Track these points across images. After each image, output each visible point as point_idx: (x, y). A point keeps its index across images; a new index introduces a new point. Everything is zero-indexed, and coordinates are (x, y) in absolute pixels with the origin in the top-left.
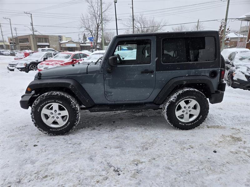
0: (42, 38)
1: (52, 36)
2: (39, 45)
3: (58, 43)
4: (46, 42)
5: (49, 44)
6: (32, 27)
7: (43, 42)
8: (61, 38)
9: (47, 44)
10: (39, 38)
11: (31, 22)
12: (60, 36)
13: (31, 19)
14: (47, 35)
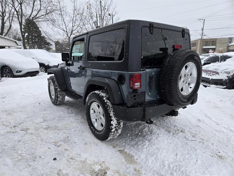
0: (210, 41)
1: (222, 38)
2: (204, 48)
3: (226, 45)
4: (213, 45)
5: (215, 47)
6: (202, 31)
7: (209, 46)
8: (231, 40)
9: (214, 47)
10: (207, 42)
11: (202, 28)
12: (231, 38)
13: (203, 25)
14: (215, 38)
